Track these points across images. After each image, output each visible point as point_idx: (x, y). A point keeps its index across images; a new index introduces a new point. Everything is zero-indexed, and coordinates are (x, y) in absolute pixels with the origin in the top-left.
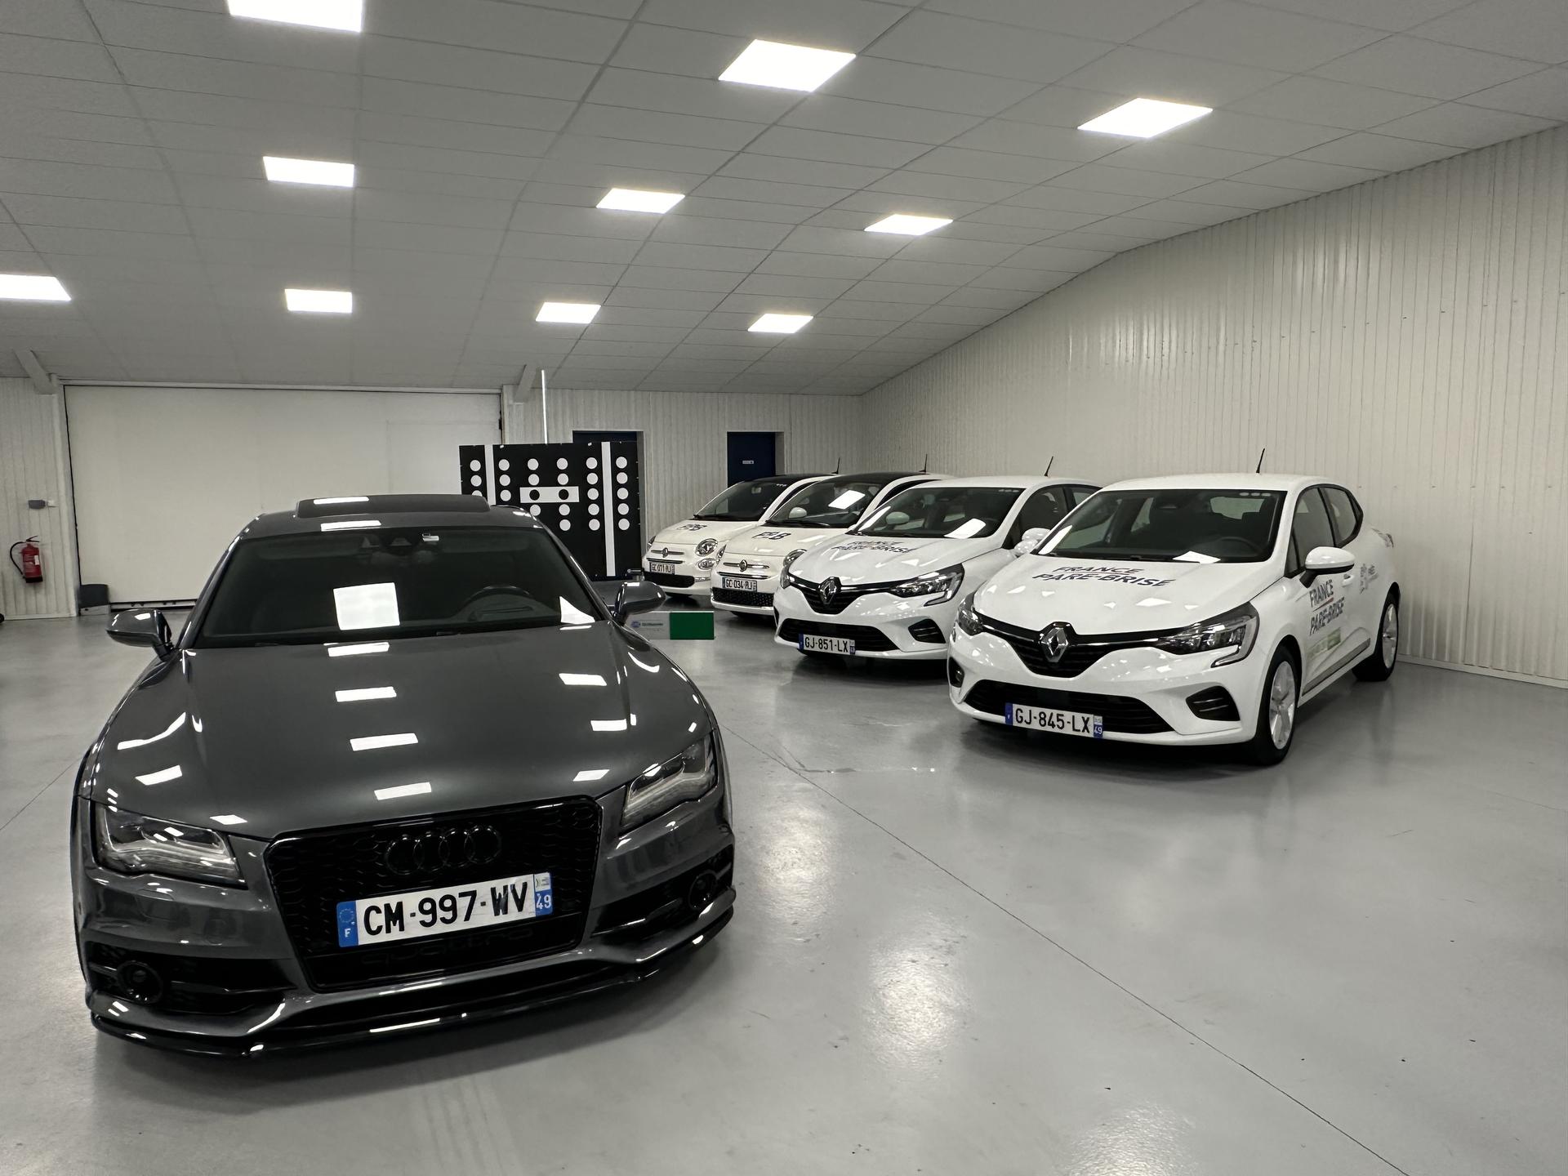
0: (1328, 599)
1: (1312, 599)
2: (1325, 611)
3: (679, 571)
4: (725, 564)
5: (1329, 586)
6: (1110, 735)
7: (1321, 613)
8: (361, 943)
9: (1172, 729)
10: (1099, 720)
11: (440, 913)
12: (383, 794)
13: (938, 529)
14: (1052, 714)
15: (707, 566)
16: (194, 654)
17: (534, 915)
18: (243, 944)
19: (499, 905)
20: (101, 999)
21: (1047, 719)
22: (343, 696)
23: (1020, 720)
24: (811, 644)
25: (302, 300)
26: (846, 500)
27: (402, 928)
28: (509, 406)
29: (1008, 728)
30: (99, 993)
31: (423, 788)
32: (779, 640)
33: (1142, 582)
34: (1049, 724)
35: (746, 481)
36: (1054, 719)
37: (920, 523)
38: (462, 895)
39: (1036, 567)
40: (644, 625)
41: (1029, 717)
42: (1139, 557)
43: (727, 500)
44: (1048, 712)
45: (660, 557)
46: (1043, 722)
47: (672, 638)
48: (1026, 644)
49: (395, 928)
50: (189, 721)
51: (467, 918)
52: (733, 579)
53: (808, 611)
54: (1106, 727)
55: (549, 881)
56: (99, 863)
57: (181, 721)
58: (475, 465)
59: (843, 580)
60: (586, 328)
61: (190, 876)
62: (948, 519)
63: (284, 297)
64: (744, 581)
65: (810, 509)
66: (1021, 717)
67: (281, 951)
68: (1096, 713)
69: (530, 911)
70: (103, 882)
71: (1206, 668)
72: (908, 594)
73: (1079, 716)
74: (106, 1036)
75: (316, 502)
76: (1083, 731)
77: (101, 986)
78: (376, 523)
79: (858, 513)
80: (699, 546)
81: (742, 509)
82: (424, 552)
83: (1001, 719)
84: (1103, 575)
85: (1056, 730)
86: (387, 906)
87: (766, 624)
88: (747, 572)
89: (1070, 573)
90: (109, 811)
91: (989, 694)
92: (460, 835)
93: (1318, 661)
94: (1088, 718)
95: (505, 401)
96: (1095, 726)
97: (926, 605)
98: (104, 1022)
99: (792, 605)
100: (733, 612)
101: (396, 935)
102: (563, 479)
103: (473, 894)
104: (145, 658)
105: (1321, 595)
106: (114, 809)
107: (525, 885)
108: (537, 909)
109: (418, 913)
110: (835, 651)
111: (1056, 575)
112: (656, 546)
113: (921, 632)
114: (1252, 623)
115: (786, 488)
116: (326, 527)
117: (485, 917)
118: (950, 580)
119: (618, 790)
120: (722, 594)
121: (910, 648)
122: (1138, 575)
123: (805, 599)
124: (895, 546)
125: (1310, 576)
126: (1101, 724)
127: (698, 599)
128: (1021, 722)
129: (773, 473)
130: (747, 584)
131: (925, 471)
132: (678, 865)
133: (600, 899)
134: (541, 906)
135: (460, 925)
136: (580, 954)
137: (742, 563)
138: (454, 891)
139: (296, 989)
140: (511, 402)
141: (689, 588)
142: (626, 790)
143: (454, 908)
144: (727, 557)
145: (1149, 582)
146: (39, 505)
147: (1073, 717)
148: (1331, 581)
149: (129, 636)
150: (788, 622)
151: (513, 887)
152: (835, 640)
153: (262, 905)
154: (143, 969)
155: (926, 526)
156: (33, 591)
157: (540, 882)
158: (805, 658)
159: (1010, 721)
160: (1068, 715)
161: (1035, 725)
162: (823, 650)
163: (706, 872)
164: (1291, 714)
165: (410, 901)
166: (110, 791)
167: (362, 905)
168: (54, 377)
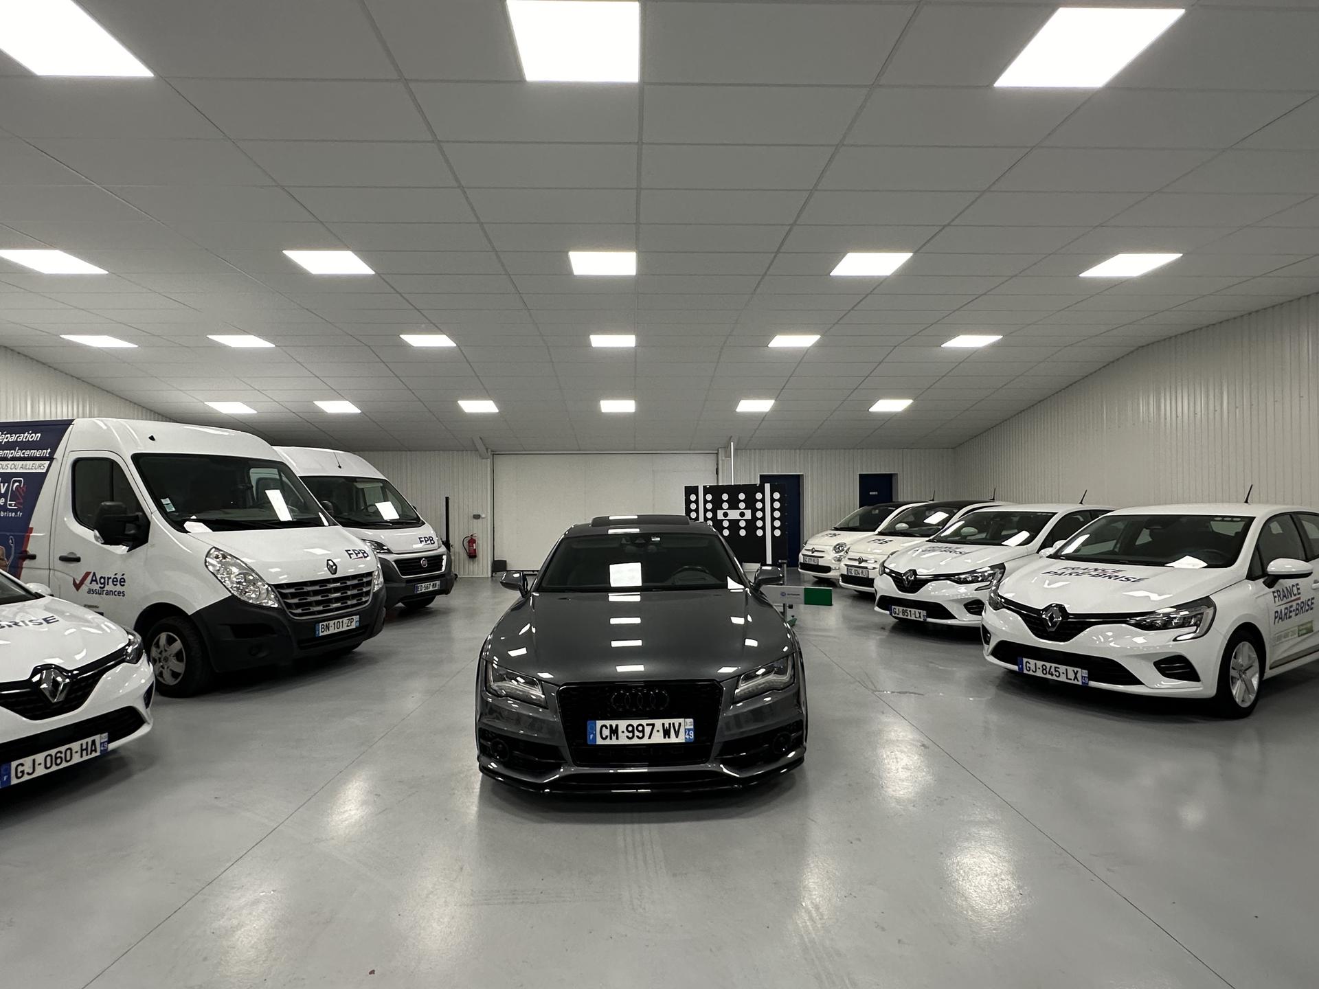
0: (1294, 598)
1: (1275, 597)
2: (1291, 607)
3: (821, 562)
4: (849, 559)
5: (1295, 589)
6: (1093, 684)
7: (1286, 608)
8: (598, 743)
9: (1142, 684)
10: (1085, 673)
11: (636, 733)
12: (620, 669)
13: (996, 539)
14: (1051, 667)
15: (839, 560)
16: (538, 595)
17: (684, 741)
18: (547, 736)
19: (667, 733)
20: (484, 759)
21: (1048, 670)
22: (614, 621)
23: (1028, 669)
24: (897, 612)
25: (609, 406)
26: (936, 518)
27: (617, 738)
28: (723, 460)
29: (1019, 674)
30: (483, 755)
31: (640, 668)
32: (877, 609)
33: (1123, 579)
34: (1049, 674)
35: (869, 505)
36: (1053, 670)
37: (983, 535)
38: (647, 725)
39: (1048, 566)
40: (788, 594)
41: (1034, 667)
42: (1127, 562)
43: (858, 517)
44: (1048, 665)
45: (810, 553)
46: (1045, 672)
47: (805, 604)
48: (1032, 618)
49: (614, 738)
50: (530, 628)
51: (650, 738)
52: (854, 569)
53: (894, 589)
54: (1091, 679)
55: (693, 723)
56: (487, 691)
57: (527, 627)
58: (693, 497)
59: (918, 571)
60: (766, 414)
61: (525, 700)
62: (1004, 533)
63: (600, 405)
64: (860, 570)
65: (910, 524)
66: (1029, 667)
67: (561, 742)
68: (1083, 668)
69: (681, 739)
70: (490, 700)
71: (1169, 641)
72: (965, 582)
73: (1070, 669)
74: (485, 776)
75: (611, 518)
76: (1074, 680)
77: (484, 751)
78: (637, 530)
79: (940, 527)
80: (835, 547)
81: (866, 524)
82: (651, 546)
83: (1015, 668)
84: (1094, 574)
85: (1054, 678)
86: (611, 726)
87: (868, 598)
88: (863, 564)
89: (1070, 571)
90: (493, 667)
91: (1007, 651)
92: (648, 693)
93: (1286, 646)
94: (1077, 671)
95: (720, 458)
96: (1082, 677)
97: (976, 590)
98: (483, 769)
99: (885, 586)
100: (855, 590)
101: (614, 742)
102: (742, 505)
103: (653, 725)
104: (516, 596)
105: (1284, 595)
106: (496, 667)
107: (680, 724)
108: (686, 738)
109: (625, 731)
110: (913, 618)
111: (1059, 572)
112: (807, 547)
113: (973, 608)
114: (1211, 611)
115: (894, 511)
116: (611, 532)
117: (658, 738)
118: (995, 573)
119: (735, 679)
120: (846, 578)
121: (965, 619)
122: (1120, 574)
123: (893, 583)
124: (957, 550)
125: (1272, 581)
126: (1087, 676)
127: (834, 581)
128: (1029, 671)
129: (890, 500)
130: (862, 572)
131: (994, 499)
132: (770, 723)
133: (719, 739)
134: (688, 737)
135: (645, 741)
136: (709, 766)
137: (860, 558)
138: (644, 722)
139: (567, 762)
140: (724, 458)
141: (828, 574)
142: (738, 681)
143: (643, 731)
144: (851, 555)
145: (1128, 579)
146: (477, 517)
147: (1066, 669)
148: (1297, 584)
149: (509, 585)
150: (883, 597)
151: (673, 724)
152: (913, 610)
153: (555, 719)
154: (502, 744)
155: (988, 537)
156: (472, 563)
157: (688, 723)
158: (897, 623)
159: (1021, 669)
160: (1062, 668)
161: (1039, 674)
162: (905, 617)
163: (785, 732)
164: (1255, 682)
165: (622, 724)
166: (495, 658)
167: (599, 723)
168: (489, 450)
